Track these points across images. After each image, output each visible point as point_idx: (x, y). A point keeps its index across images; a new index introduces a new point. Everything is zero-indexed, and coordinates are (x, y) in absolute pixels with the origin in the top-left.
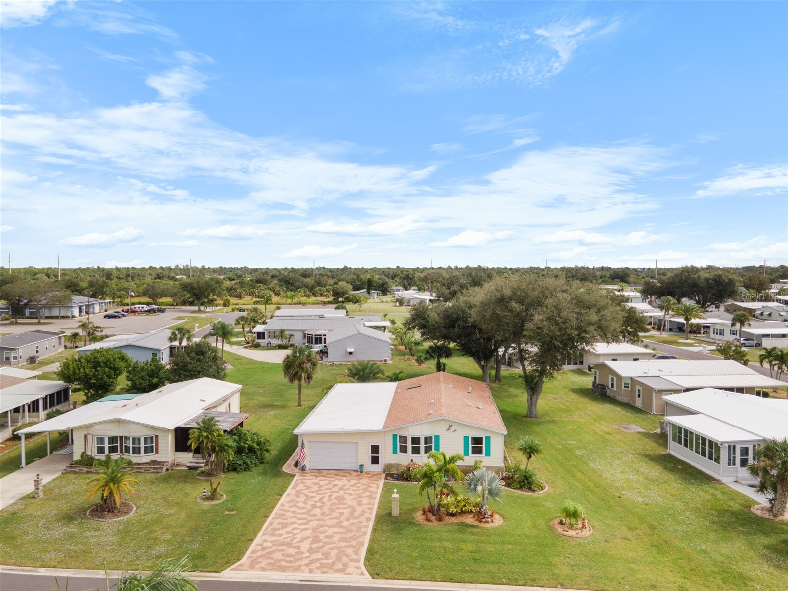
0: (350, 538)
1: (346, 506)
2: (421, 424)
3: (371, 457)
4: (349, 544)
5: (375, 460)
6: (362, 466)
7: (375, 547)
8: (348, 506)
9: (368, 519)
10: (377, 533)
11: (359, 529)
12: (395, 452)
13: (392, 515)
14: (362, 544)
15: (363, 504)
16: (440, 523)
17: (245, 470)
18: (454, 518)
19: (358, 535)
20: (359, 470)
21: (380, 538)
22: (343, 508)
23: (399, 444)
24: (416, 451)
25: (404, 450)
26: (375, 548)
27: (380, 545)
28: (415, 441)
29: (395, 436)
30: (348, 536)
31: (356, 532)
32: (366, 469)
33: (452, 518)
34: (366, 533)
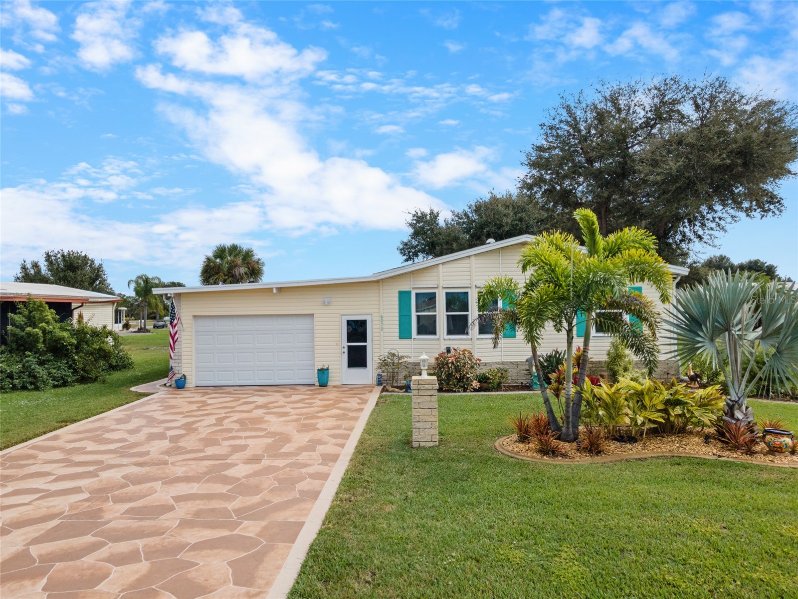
0: (238, 511)
1: (262, 433)
2: (469, 256)
3: (346, 350)
4: (225, 533)
5: (357, 358)
6: (323, 372)
7: (351, 537)
8: (268, 433)
9: (333, 458)
10: (360, 490)
11: (287, 483)
12: (404, 334)
13: (415, 445)
14: (291, 531)
15: (318, 429)
16: (597, 459)
17: (24, 388)
18: (638, 446)
19: (276, 500)
20: (317, 384)
21: (376, 506)
22: (247, 437)
23: (414, 315)
24: (458, 326)
25: (427, 327)
26: (352, 543)
27: (374, 530)
28: (457, 301)
29: (404, 296)
30: (231, 506)
31: (272, 491)
32: (334, 379)
33: (629, 446)
34: (314, 495)
